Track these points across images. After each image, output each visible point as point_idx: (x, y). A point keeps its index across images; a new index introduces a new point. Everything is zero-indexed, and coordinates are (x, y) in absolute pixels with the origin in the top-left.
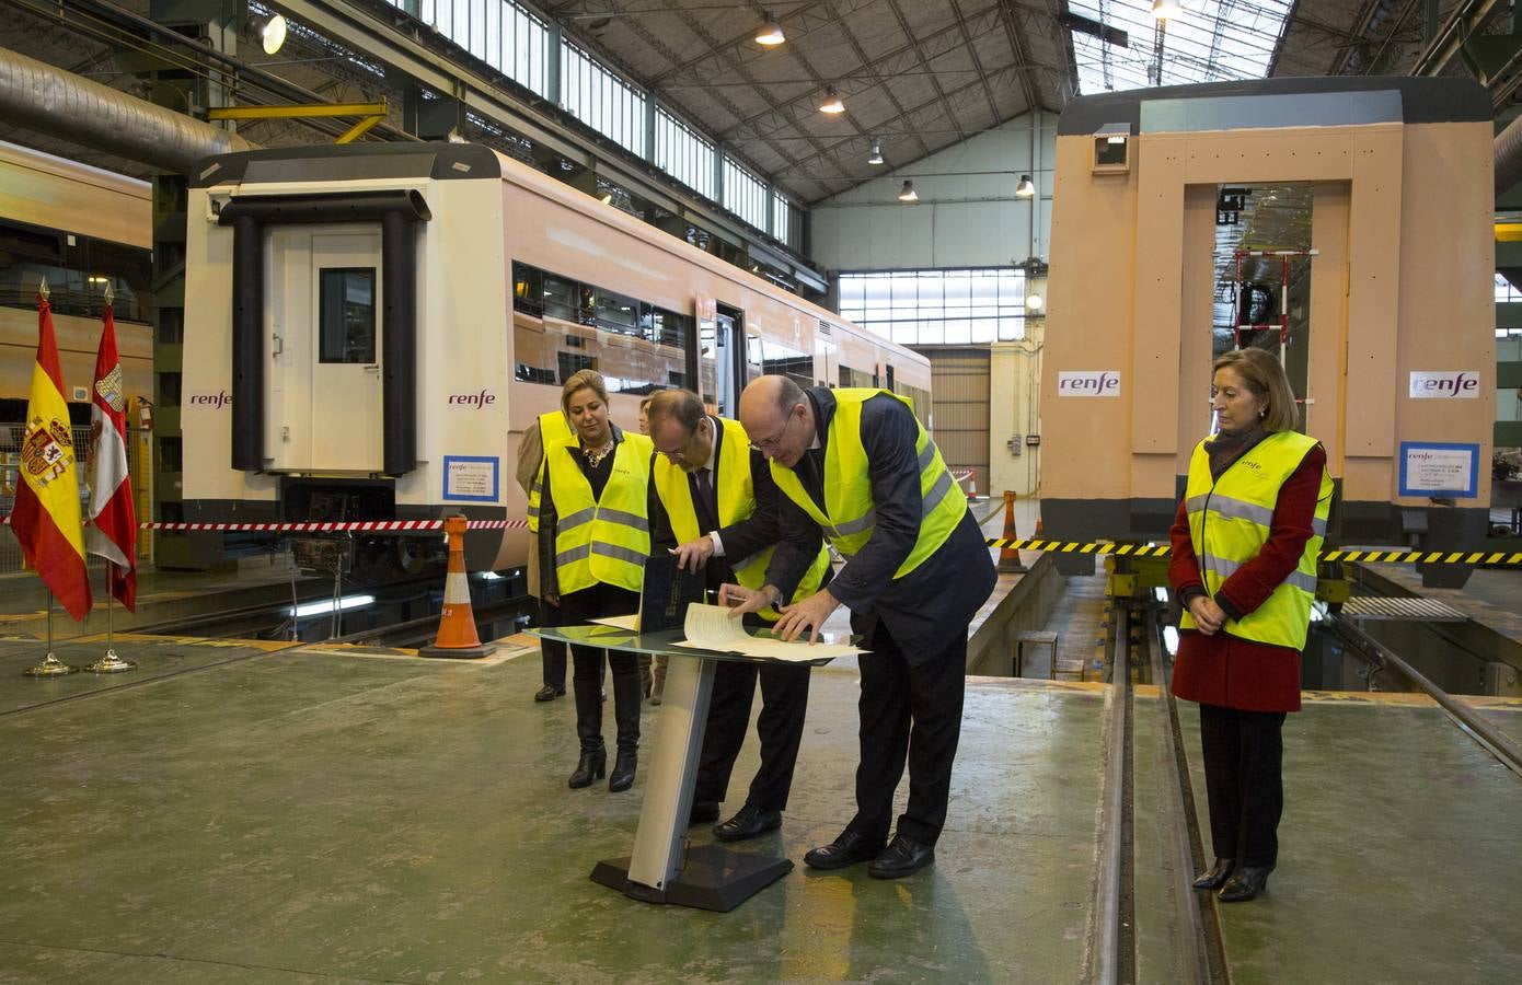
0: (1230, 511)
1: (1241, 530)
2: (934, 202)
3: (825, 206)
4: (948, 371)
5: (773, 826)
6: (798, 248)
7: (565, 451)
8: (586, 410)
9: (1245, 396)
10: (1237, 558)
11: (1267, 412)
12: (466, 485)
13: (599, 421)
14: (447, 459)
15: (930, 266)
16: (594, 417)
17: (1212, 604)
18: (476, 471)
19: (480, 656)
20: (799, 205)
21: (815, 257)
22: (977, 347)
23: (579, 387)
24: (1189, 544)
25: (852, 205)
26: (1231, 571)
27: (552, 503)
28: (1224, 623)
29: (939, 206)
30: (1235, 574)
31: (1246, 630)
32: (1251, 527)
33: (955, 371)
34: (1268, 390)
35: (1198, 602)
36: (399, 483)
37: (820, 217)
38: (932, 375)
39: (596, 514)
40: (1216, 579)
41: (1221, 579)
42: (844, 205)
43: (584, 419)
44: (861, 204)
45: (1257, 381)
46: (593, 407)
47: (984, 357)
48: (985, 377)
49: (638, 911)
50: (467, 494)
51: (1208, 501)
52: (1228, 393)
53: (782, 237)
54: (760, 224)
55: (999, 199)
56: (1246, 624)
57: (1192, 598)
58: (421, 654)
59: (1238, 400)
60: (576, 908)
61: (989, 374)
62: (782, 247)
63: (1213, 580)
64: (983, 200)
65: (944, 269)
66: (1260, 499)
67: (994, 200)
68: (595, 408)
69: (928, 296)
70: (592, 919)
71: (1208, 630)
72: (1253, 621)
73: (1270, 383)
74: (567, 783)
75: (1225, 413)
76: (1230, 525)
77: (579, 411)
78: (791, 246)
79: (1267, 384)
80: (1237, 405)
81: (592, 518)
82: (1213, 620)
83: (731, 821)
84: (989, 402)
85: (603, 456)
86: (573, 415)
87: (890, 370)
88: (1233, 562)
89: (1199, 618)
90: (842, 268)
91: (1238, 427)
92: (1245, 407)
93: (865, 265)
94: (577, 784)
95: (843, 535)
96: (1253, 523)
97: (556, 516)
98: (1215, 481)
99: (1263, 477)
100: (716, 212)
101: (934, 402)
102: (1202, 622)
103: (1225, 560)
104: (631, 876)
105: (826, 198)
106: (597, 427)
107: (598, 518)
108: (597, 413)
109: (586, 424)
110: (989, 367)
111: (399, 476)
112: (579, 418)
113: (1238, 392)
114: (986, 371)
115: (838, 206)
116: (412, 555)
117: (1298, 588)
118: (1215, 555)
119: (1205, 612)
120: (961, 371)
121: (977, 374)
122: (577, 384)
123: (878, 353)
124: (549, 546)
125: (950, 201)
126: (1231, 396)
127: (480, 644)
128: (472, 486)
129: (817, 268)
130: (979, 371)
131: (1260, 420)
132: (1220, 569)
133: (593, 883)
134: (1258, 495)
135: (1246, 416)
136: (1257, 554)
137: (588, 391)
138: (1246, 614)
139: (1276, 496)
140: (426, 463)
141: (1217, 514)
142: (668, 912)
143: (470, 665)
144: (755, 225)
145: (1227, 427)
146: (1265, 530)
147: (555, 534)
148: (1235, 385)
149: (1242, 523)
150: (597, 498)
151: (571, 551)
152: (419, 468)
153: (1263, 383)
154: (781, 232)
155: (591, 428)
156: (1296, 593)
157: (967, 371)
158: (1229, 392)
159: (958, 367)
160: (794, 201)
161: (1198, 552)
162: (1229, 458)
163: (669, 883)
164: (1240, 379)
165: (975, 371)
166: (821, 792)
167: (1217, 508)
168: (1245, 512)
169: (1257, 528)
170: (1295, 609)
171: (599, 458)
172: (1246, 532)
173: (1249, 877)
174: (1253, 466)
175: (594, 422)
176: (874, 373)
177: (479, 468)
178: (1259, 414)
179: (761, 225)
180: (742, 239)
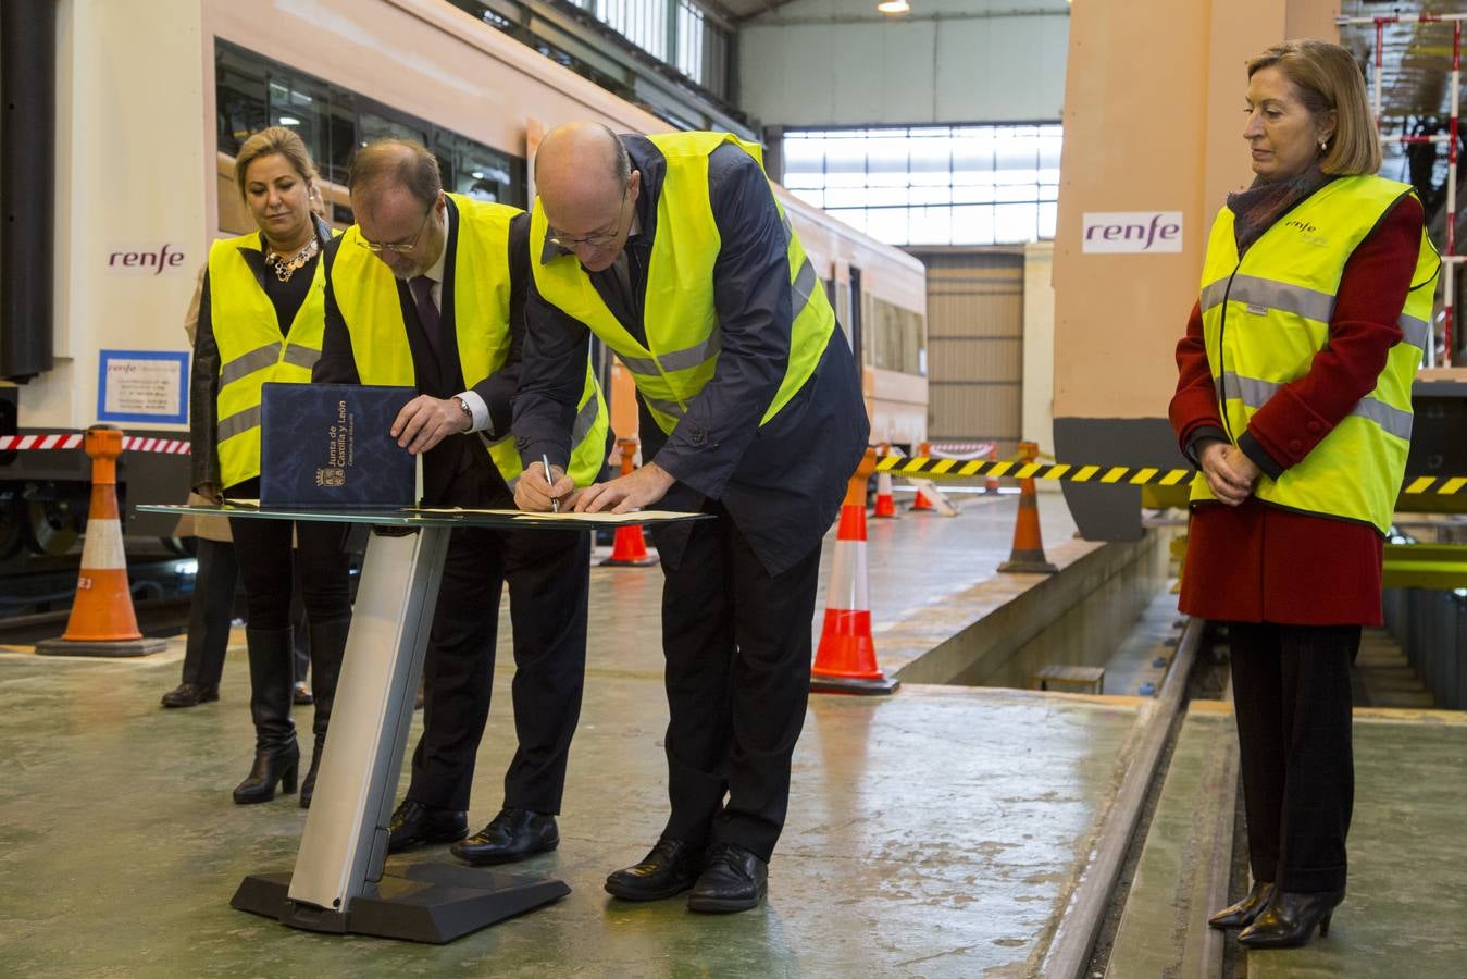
0: (1263, 298)
1: (1281, 330)
2: (936, 17)
3: (762, 23)
4: (957, 287)
5: (546, 844)
6: (718, 90)
7: (238, 254)
8: (272, 189)
9: (1297, 115)
10: (1275, 378)
11: (1331, 143)
12: (135, 397)
13: (292, 208)
14: (105, 355)
15: (929, 119)
16: (283, 202)
17: (1235, 452)
18: (152, 376)
19: (137, 653)
20: (720, 20)
21: (746, 105)
22: (1003, 250)
23: (264, 152)
24: (1204, 364)
25: (807, 21)
26: (1265, 397)
27: (214, 340)
28: (1255, 483)
29: (946, 25)
30: (1272, 402)
31: (1287, 492)
32: (1296, 325)
33: (968, 287)
34: (1335, 106)
35: (1214, 453)
36: (25, 395)
37: (753, 41)
38: (929, 294)
39: (282, 354)
40: (1242, 413)
41: (1250, 411)
42: (795, 22)
43: (267, 204)
44: (820, 21)
45: (1319, 92)
46: (283, 185)
47: (1013, 266)
48: (1016, 298)
49: (298, 943)
50: (136, 411)
51: (1231, 289)
52: (1268, 109)
53: (692, 71)
54: (656, 47)
55: (1042, 13)
56: (1289, 483)
57: (1204, 448)
58: (41, 651)
59: (1285, 121)
60: (193, 940)
61: (1022, 293)
62: (691, 86)
63: (1237, 415)
64: (1016, 13)
65: (952, 125)
66: (1310, 278)
67: (1032, 13)
68: (286, 187)
69: (924, 167)
70: (216, 952)
71: (1232, 495)
72: (1300, 479)
73: (1338, 94)
74: (231, 798)
75: (1263, 144)
76: (1264, 323)
77: (261, 190)
78: (707, 86)
79: (1334, 96)
80: (1283, 131)
81: (275, 359)
82: (1236, 477)
83: (480, 835)
84: (1021, 338)
85: (299, 264)
86: (251, 196)
87: (855, 273)
88: (1270, 384)
89: (1216, 477)
90: (789, 122)
91: (1283, 167)
92: (1297, 132)
93: (825, 120)
94: (245, 797)
95: (667, 370)
96: (1300, 317)
97: (218, 361)
98: (1241, 256)
99: (1319, 243)
100: (584, 24)
101: (930, 339)
102: (1220, 483)
103: (1255, 381)
104: (295, 892)
105: (764, 10)
106: (286, 218)
107: (285, 360)
108: (289, 195)
109: (270, 212)
110: (1021, 281)
111: (24, 380)
112: (260, 201)
113: (1285, 108)
114: (1016, 288)
115: (781, 23)
116: (55, 525)
117: (1378, 426)
118: (1239, 373)
119: (1227, 463)
120: (978, 287)
121: (1003, 293)
122: (260, 146)
123: (835, 244)
124: (208, 409)
125: (963, 16)
126: (1273, 115)
127: (140, 635)
128: (143, 398)
129: (749, 122)
130: (1007, 288)
131: (1321, 154)
132: (1249, 393)
133: (235, 911)
134: (1307, 272)
135: (1297, 150)
136: (1309, 368)
137: (277, 160)
138: (1289, 467)
139: (1339, 275)
140: (69, 360)
141: (1243, 306)
142: (346, 945)
143: (118, 666)
144: (648, 49)
145: (1267, 167)
146: (1320, 330)
147: (215, 390)
148: (1280, 96)
149: (1281, 317)
150: (285, 329)
151: (242, 414)
152: (57, 372)
153: (1327, 93)
154: (691, 62)
155: (277, 219)
156: (1372, 432)
157: (988, 288)
158: (1271, 108)
159: (972, 281)
160: (712, 14)
161: (1216, 374)
162: (1265, 216)
163: (353, 902)
164: (1290, 86)
165: (998, 288)
166: (642, 811)
167: (1243, 297)
168: (1289, 300)
169: (1306, 328)
170: (1371, 458)
171: (292, 267)
172: (1289, 333)
173: (1295, 910)
174: (1303, 227)
175: (283, 210)
176: (827, 276)
177: (157, 369)
178: (1320, 145)
179: (657, 49)
180: (626, 68)
